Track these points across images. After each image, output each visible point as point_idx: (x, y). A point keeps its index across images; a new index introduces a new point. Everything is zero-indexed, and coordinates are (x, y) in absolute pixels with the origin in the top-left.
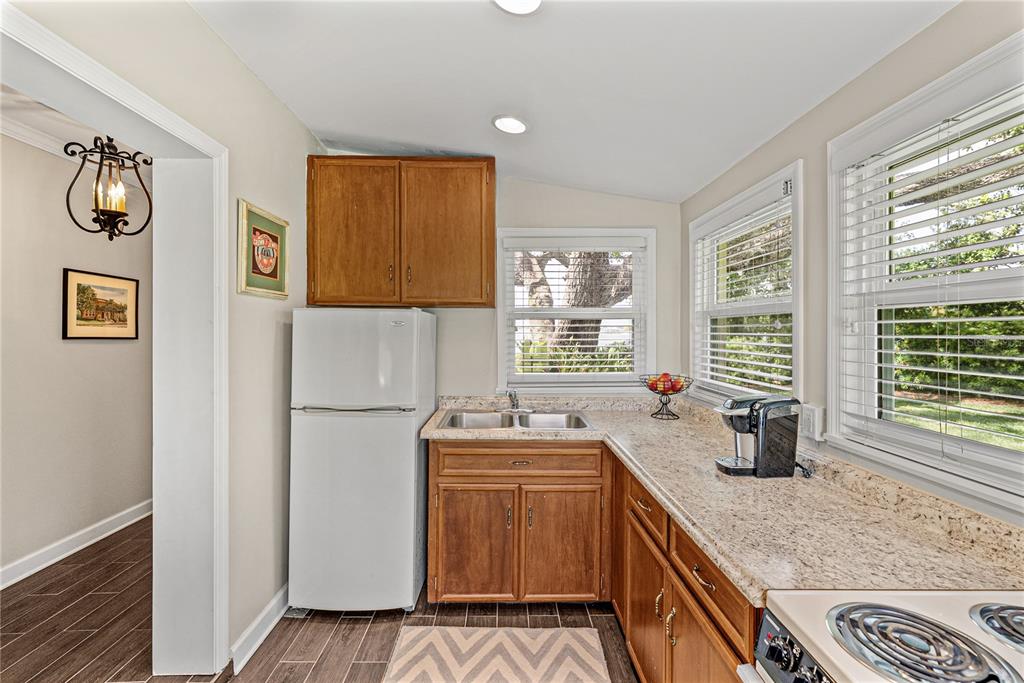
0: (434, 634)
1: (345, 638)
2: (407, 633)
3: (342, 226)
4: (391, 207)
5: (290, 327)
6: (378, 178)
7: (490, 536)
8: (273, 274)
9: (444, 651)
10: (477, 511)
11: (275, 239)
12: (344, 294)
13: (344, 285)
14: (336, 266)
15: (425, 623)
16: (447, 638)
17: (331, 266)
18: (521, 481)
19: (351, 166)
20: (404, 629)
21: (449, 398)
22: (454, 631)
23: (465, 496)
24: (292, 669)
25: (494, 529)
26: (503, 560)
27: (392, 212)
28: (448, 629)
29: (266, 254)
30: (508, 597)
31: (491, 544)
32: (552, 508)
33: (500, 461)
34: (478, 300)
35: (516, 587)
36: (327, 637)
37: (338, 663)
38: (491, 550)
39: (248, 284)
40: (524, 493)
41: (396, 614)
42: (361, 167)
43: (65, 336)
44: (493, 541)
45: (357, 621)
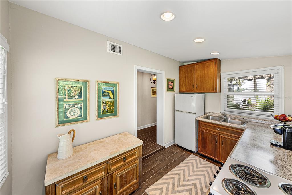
0: (198, 158)
1: (182, 151)
2: (192, 155)
3: (185, 78)
4: (193, 73)
5: (175, 96)
6: (191, 68)
7: (212, 144)
8: (172, 88)
9: (198, 161)
10: (209, 137)
11: (172, 83)
12: (185, 90)
13: (185, 89)
14: (184, 85)
15: (197, 156)
16: (200, 160)
17: (183, 85)
18: (220, 134)
19: (186, 67)
20: (192, 154)
21: (208, 112)
22: (202, 160)
23: (206, 133)
24: (173, 151)
25: (213, 142)
26: (215, 151)
27: (193, 74)
28: (201, 159)
29: (171, 85)
30: (216, 159)
31: (212, 146)
32: (229, 142)
33: (214, 128)
34: (213, 91)
35: (218, 157)
36: (179, 150)
37: (180, 154)
38: (212, 147)
39: (168, 90)
40: (220, 137)
41: (192, 152)
42: (188, 66)
43: (151, 97)
44: (213, 145)
45: (185, 150)
